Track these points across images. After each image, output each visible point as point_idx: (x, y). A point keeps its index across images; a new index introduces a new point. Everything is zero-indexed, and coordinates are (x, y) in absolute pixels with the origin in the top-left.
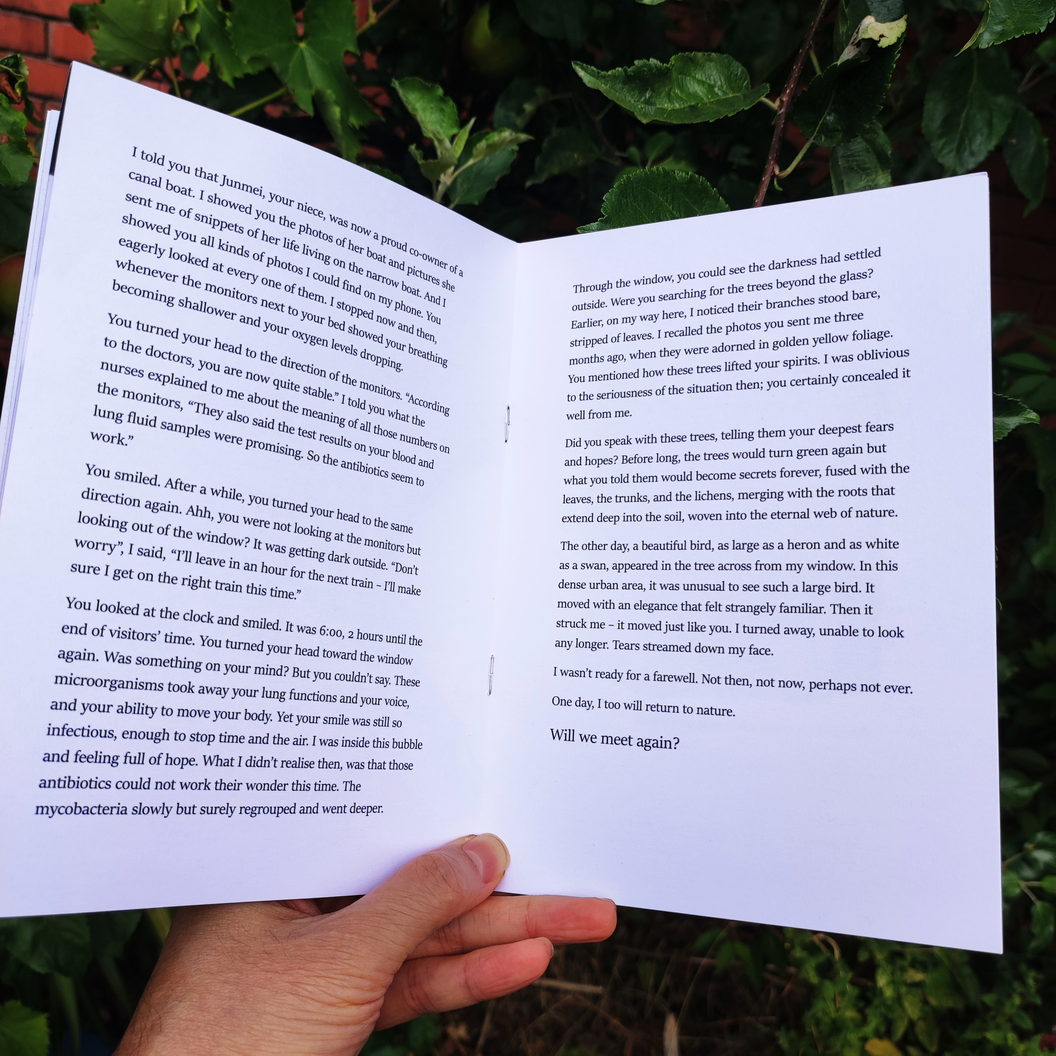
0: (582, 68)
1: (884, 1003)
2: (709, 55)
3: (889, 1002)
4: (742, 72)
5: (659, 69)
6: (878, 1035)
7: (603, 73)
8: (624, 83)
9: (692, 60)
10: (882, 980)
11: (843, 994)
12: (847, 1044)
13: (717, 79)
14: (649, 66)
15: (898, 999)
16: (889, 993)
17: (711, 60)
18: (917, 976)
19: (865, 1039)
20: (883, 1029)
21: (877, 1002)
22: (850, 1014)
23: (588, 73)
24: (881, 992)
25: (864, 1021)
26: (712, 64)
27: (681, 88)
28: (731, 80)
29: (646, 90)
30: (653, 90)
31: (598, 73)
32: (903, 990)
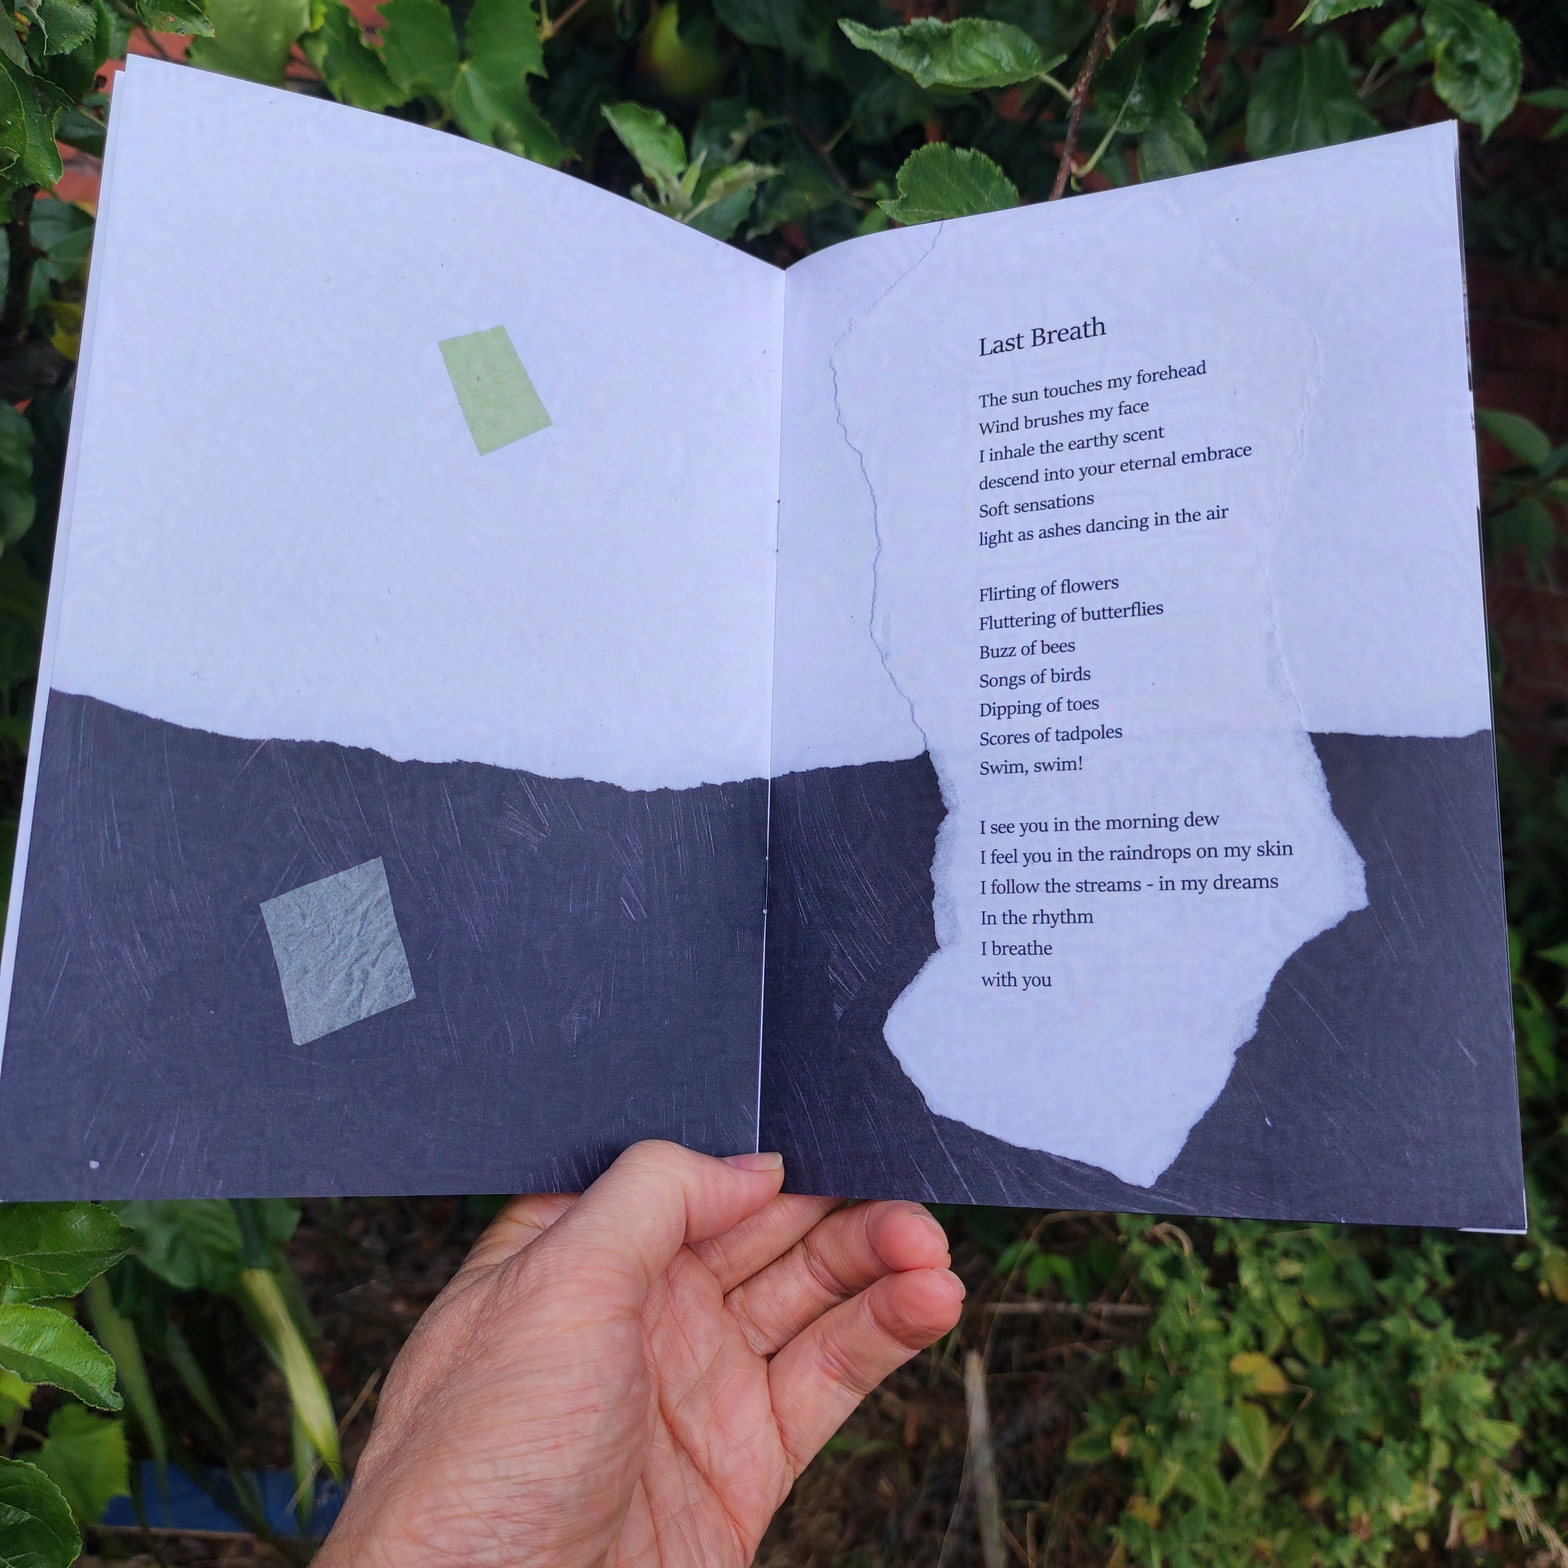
0: (851, 27)
1: (1251, 1307)
2: (994, 25)
3: (1258, 1305)
4: (1032, 48)
5: (939, 31)
6: (1246, 1348)
7: (875, 33)
8: (899, 47)
9: (975, 29)
10: (1247, 1276)
11: (1198, 1297)
12: (1207, 1361)
13: (1004, 54)
14: (928, 27)
15: (1270, 1301)
16: (1256, 1292)
17: (995, 30)
18: (1291, 1268)
19: (1229, 1357)
20: (1252, 1342)
21: (1241, 1306)
22: (1209, 1324)
23: (857, 33)
24: (1246, 1293)
25: (1227, 1330)
26: (998, 36)
27: (963, 58)
28: (1019, 54)
29: (923, 57)
30: (932, 57)
31: (870, 33)
32: (1275, 1288)
